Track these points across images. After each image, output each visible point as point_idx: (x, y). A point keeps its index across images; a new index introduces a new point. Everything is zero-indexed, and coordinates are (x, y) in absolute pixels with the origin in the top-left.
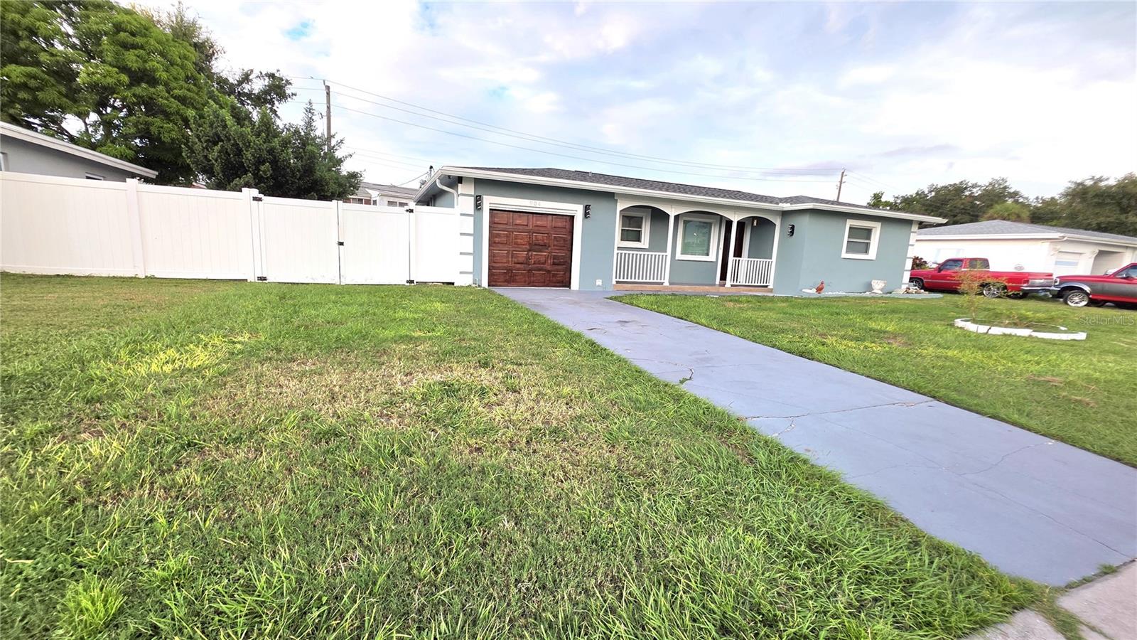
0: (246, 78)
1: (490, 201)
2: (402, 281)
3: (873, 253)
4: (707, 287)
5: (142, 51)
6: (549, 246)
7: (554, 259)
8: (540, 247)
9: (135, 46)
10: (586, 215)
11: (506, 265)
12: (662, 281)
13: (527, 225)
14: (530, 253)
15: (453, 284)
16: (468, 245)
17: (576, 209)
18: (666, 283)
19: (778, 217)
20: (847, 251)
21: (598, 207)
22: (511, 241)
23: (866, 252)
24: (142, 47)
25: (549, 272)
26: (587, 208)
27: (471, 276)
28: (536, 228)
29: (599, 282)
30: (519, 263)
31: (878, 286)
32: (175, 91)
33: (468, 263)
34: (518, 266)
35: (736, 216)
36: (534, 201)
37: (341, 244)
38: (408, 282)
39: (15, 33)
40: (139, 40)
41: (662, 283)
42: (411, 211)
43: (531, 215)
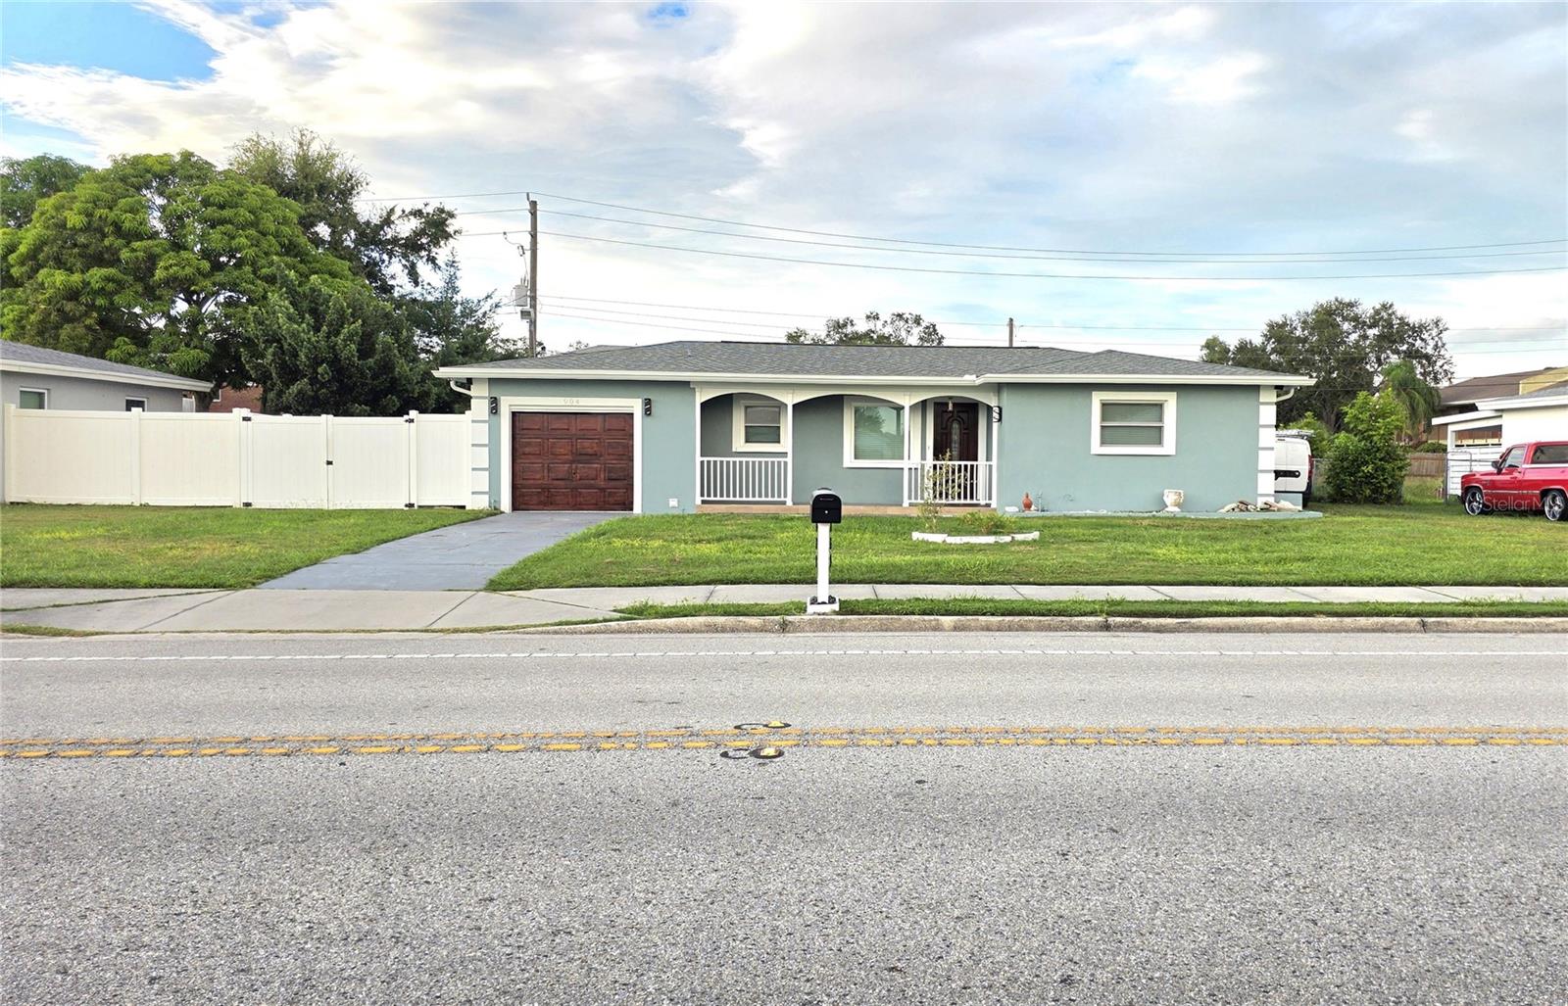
0: (387, 221)
1: (510, 403)
2: (400, 504)
3: (1169, 446)
4: (862, 507)
5: (230, 226)
6: (601, 456)
7: (609, 472)
8: (588, 457)
9: (223, 222)
10: (648, 412)
11: (540, 482)
12: (782, 499)
13: (568, 429)
14: (574, 466)
15: (463, 507)
16: (483, 457)
17: (634, 405)
18: (789, 503)
19: (992, 394)
20: (1103, 442)
21: (662, 401)
22: (546, 449)
23: (1159, 442)
24: (230, 222)
25: (603, 490)
26: (648, 402)
27: (486, 497)
28: (582, 433)
29: (673, 502)
30: (557, 479)
31: (1170, 498)
32: (264, 270)
33: (483, 481)
34: (555, 482)
35: (907, 397)
36: (569, 399)
37: (329, 463)
38: (406, 506)
40: (227, 213)
41: (784, 503)
42: (412, 421)
43: (574, 416)
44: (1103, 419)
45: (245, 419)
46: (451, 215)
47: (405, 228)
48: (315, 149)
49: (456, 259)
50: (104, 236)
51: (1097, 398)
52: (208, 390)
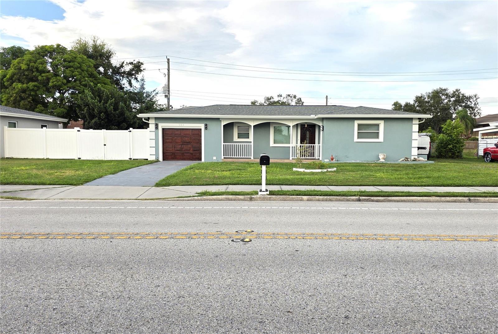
0: (122, 66)
1: (162, 125)
2: (127, 158)
3: (381, 139)
4: (276, 160)
5: (72, 68)
6: (191, 143)
7: (194, 148)
8: (187, 143)
9: (70, 67)
10: (206, 128)
11: (172, 151)
12: (250, 157)
13: (180, 134)
14: (182, 146)
15: (147, 159)
16: (153, 143)
17: (201, 126)
18: (252, 158)
19: (320, 121)
20: (358, 138)
21: (211, 125)
22: (173, 141)
23: (377, 137)
25: (192, 154)
26: (206, 125)
27: (155, 156)
28: (185, 135)
29: (215, 158)
30: (177, 150)
31: (381, 156)
32: (83, 83)
33: (153, 151)
34: (177, 151)
35: (291, 123)
36: (180, 124)
37: (105, 145)
38: (129, 159)
39: (32, 70)
40: (71, 64)
41: (251, 158)
42: (130, 131)
43: (182, 130)
44: (359, 129)
45: (78, 131)
46: (142, 64)
47: (127, 68)
48: (99, 43)
49: (144, 78)
50: (33, 72)
51: (356, 123)
52: (67, 122)
